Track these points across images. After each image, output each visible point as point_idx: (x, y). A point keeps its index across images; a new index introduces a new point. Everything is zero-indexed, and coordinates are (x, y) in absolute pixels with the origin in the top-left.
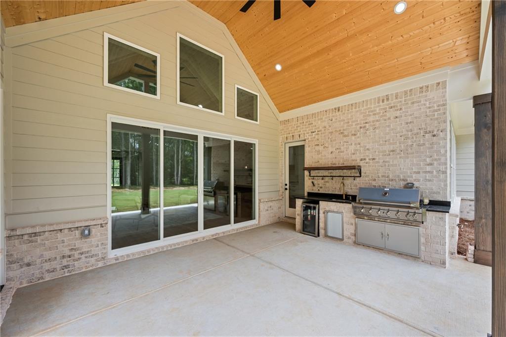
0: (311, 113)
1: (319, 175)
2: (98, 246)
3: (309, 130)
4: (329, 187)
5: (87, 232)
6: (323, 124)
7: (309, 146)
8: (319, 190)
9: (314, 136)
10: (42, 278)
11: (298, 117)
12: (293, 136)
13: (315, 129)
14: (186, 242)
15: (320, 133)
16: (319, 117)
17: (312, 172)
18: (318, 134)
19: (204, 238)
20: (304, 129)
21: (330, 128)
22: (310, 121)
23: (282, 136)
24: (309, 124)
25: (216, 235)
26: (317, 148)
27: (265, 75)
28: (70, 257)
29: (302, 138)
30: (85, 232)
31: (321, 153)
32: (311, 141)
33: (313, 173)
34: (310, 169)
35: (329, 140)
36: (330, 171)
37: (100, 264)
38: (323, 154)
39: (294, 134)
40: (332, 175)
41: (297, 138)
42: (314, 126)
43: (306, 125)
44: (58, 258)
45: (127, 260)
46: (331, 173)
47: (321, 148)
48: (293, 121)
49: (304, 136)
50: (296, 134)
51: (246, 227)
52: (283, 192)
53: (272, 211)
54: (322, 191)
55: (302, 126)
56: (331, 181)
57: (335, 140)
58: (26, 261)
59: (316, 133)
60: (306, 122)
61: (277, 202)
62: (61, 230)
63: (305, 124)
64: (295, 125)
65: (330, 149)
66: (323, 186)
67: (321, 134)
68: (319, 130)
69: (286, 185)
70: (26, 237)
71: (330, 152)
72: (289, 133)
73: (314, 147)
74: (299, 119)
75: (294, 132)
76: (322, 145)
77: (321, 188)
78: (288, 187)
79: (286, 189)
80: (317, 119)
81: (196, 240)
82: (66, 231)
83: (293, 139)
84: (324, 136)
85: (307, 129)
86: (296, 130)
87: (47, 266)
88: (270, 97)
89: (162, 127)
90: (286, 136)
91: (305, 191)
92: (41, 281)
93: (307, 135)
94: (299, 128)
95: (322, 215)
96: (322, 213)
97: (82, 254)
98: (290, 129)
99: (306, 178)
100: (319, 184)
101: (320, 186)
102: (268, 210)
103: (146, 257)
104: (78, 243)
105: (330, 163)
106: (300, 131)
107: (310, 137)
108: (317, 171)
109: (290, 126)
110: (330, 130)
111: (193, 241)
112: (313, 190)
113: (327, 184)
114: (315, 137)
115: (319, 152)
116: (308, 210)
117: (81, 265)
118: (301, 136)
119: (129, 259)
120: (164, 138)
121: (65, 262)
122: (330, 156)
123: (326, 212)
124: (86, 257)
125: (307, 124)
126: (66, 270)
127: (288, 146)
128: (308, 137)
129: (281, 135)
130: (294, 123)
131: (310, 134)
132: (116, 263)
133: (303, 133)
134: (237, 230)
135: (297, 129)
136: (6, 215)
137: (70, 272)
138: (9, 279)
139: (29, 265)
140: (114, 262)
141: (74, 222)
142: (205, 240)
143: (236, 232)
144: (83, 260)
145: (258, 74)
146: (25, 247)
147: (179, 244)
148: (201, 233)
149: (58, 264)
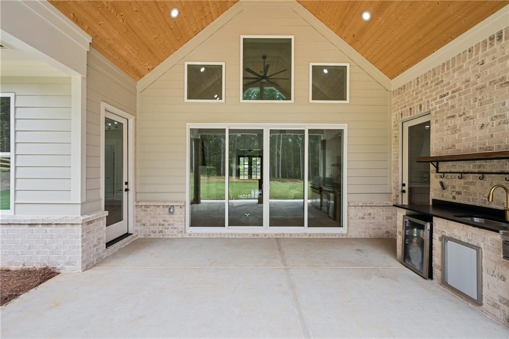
0: (441, 63)
1: (454, 170)
2: (178, 222)
3: (437, 94)
4: (475, 194)
5: (172, 210)
6: (464, 76)
7: (437, 121)
8: (454, 198)
9: (445, 102)
10: (149, 235)
11: (418, 78)
12: (411, 109)
13: (448, 89)
14: (247, 234)
15: (457, 94)
16: (456, 66)
17: (441, 165)
18: (452, 97)
19: (265, 235)
20: (428, 94)
21: (479, 80)
22: (438, 78)
23: (395, 113)
24: (437, 84)
25: (280, 235)
26: (451, 122)
27: (354, 36)
28: (163, 225)
29: (425, 110)
30: (171, 210)
31: (459, 130)
32: (440, 111)
33: (443, 167)
34: (438, 160)
35: (477, 103)
36: (478, 163)
37: (180, 236)
38: (462, 132)
39: (412, 106)
40: (482, 170)
41: (416, 112)
42: (446, 85)
43: (431, 86)
44: (157, 224)
45: (196, 238)
46: (480, 166)
47: (459, 121)
48: (411, 86)
49: (428, 106)
50: (415, 104)
51: (324, 235)
52: (397, 196)
53: (373, 221)
54: (459, 200)
55: (425, 89)
56: (478, 182)
57: (491, 100)
58: (143, 222)
59: (450, 95)
60: (431, 82)
61: (384, 209)
62: (159, 206)
63: (429, 85)
64: (413, 91)
65: (480, 121)
66: (463, 191)
67: (460, 95)
68: (454, 89)
69: (404, 185)
70: (143, 207)
71: (478, 126)
72: (405, 107)
73: (445, 121)
74: (420, 80)
75: (412, 103)
76: (461, 116)
77: (459, 193)
78: (406, 188)
79: (404, 191)
80: (451, 70)
81: (257, 235)
82: (161, 207)
83: (411, 114)
84: (466, 98)
85: (434, 93)
86: (414, 99)
87: (152, 228)
88: (370, 61)
89: (227, 126)
90: (400, 111)
91: (430, 197)
92: (149, 237)
93: (433, 103)
94: (419, 95)
95: (437, 243)
96: (438, 238)
97: (169, 225)
98: (406, 100)
99: (433, 176)
100: (454, 187)
101: (457, 189)
102: (363, 218)
103: (210, 239)
104: (168, 217)
105: (477, 147)
106: (422, 99)
107: (438, 106)
108: (450, 163)
109: (406, 94)
110: (480, 84)
111: (254, 235)
112: (443, 196)
113: (472, 188)
114: (447, 104)
115: (455, 130)
116: (413, 228)
117: (169, 233)
118: (423, 106)
119: (198, 237)
120: (229, 136)
121: (161, 228)
122: (479, 133)
123: (444, 239)
124: (172, 228)
125: (433, 84)
126: (161, 234)
127: (407, 126)
128: (434, 106)
129: (395, 111)
130: (412, 89)
131: (438, 100)
132: (189, 238)
133: (426, 100)
134: (310, 235)
135: (417, 97)
136: (136, 193)
137: (163, 235)
138: (136, 231)
139: (144, 225)
140: (188, 236)
141: (165, 202)
142: (267, 237)
143: (308, 237)
144: (170, 229)
145: (345, 38)
146: (143, 213)
147: (239, 235)
148: (266, 230)
149: (157, 228)
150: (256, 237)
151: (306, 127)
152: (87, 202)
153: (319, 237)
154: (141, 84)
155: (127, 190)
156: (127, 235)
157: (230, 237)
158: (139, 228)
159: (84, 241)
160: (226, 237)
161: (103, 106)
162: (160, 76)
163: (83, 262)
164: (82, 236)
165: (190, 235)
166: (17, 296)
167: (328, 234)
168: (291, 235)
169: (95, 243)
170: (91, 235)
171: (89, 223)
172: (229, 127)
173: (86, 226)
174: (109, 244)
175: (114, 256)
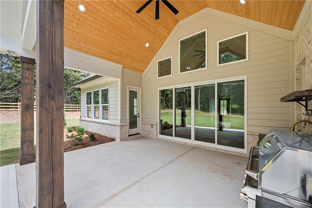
2: (155, 131)
3: (307, 41)
5: (152, 126)
7: (307, 65)
9: (310, 47)
10: (146, 135)
12: (300, 55)
13: (311, 36)
19: (190, 144)
22: (308, 27)
23: (296, 59)
27: (246, 13)
28: (150, 132)
29: (304, 55)
32: (308, 56)
37: (155, 138)
39: (300, 53)
41: (302, 57)
42: (310, 33)
43: (306, 35)
44: (148, 131)
48: (300, 35)
51: (227, 151)
55: (304, 37)
58: (144, 130)
59: (311, 41)
62: (148, 124)
64: (301, 40)
70: (144, 124)
73: (310, 65)
74: (303, 29)
75: (301, 50)
81: (186, 143)
83: (300, 60)
87: (146, 133)
89: (173, 87)
93: (306, 49)
94: (303, 42)
97: (152, 132)
98: (299, 47)
103: (165, 141)
104: (151, 129)
106: (303, 46)
109: (299, 42)
111: (185, 143)
114: (310, 49)
117: (152, 136)
118: (303, 52)
125: (307, 32)
128: (306, 52)
129: (296, 57)
130: (301, 37)
136: (142, 118)
137: (150, 136)
138: (142, 133)
139: (144, 131)
140: (158, 138)
141: (150, 122)
142: (191, 145)
143: (215, 150)
144: (152, 134)
145: (242, 16)
146: (144, 126)
147: (178, 141)
148: (192, 142)
149: (148, 133)
150: (185, 144)
151: (216, 82)
152: (122, 119)
153: (223, 152)
154: (144, 74)
155: (139, 117)
156: (139, 134)
157: (174, 142)
158: (143, 132)
159: (120, 132)
160: (172, 141)
161: (128, 86)
162: (150, 69)
163: (120, 138)
164: (120, 130)
165: (159, 138)
166: (105, 143)
167: (230, 151)
168: (205, 147)
169: (124, 133)
170: (123, 130)
171: (122, 126)
172: (175, 87)
173: (121, 127)
174: (129, 136)
175: (131, 140)
